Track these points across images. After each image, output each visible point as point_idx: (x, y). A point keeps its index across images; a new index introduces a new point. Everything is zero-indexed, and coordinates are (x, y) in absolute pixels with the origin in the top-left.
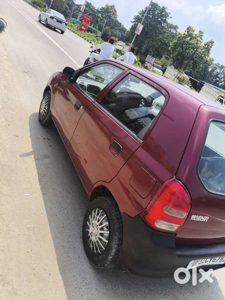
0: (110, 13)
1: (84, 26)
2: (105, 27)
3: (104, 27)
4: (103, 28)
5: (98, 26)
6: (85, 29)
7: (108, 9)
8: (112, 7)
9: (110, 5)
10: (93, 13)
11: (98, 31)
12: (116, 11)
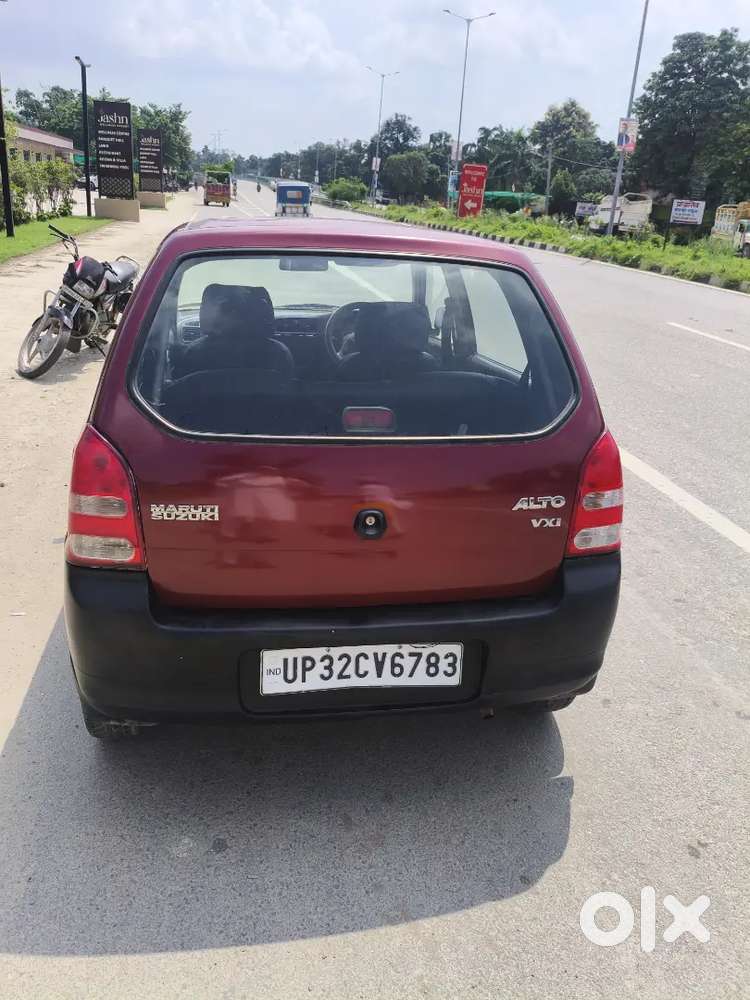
0: (568, 128)
1: (470, 198)
2: (554, 173)
3: (549, 177)
4: (548, 182)
5: (531, 180)
6: (475, 205)
7: (558, 121)
8: (571, 109)
9: (560, 106)
10: (508, 152)
11: (534, 196)
12: (585, 117)
